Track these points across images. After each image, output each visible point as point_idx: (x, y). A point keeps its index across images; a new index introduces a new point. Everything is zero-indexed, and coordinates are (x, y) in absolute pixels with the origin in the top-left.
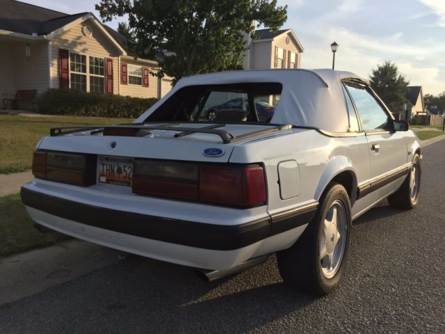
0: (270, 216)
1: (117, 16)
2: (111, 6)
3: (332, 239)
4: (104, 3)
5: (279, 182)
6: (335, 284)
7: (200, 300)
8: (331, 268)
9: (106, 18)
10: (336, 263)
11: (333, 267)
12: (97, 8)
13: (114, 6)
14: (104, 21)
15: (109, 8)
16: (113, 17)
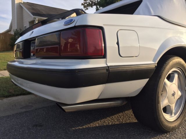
0: (108, 67)
1: (90, 7)
2: (88, 3)
3: (173, 95)
4: (85, 2)
5: (118, 43)
6: (175, 126)
7: (84, 127)
8: (173, 115)
9: (86, 9)
10: (177, 112)
11: (175, 114)
12: (82, 4)
13: (89, 3)
14: (85, 10)
15: (87, 4)
16: (89, 8)
